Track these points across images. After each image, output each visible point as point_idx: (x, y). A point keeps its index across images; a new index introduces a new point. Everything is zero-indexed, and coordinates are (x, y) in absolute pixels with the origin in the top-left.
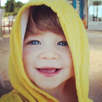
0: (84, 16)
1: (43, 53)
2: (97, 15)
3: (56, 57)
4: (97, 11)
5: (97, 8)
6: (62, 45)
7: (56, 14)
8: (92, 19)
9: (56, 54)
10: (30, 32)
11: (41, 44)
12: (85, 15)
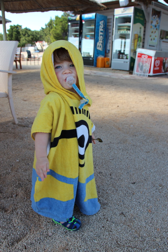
0: (107, 52)
1: (64, 71)
2: (124, 51)
3: (70, 72)
4: (125, 46)
5: (125, 43)
6: (72, 66)
7: (67, 51)
8: (117, 56)
9: (70, 71)
10: (56, 62)
11: (61, 67)
12: (109, 51)
